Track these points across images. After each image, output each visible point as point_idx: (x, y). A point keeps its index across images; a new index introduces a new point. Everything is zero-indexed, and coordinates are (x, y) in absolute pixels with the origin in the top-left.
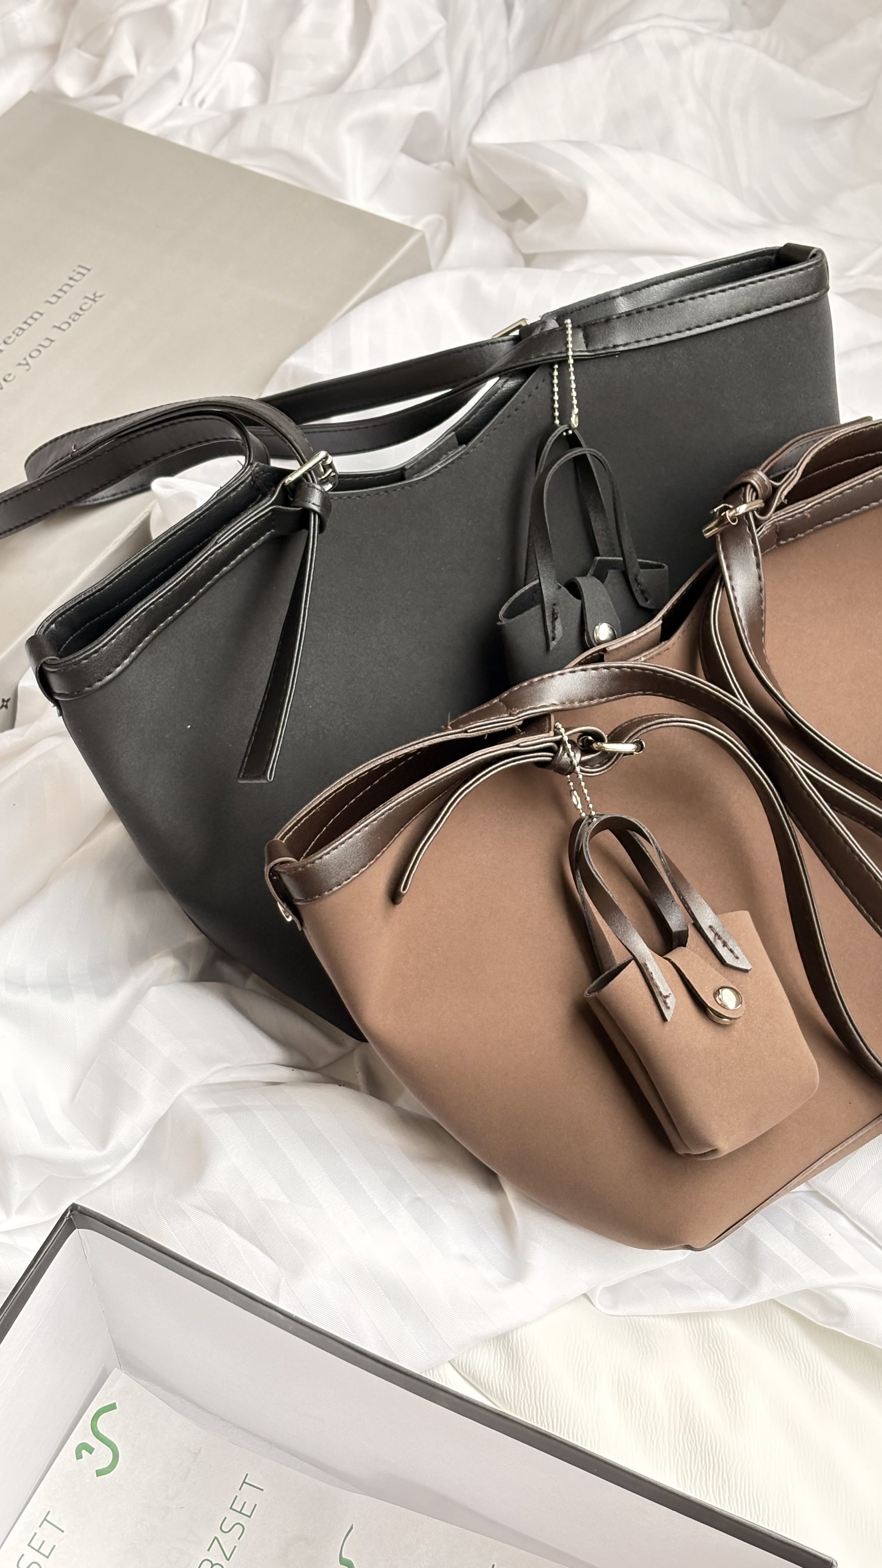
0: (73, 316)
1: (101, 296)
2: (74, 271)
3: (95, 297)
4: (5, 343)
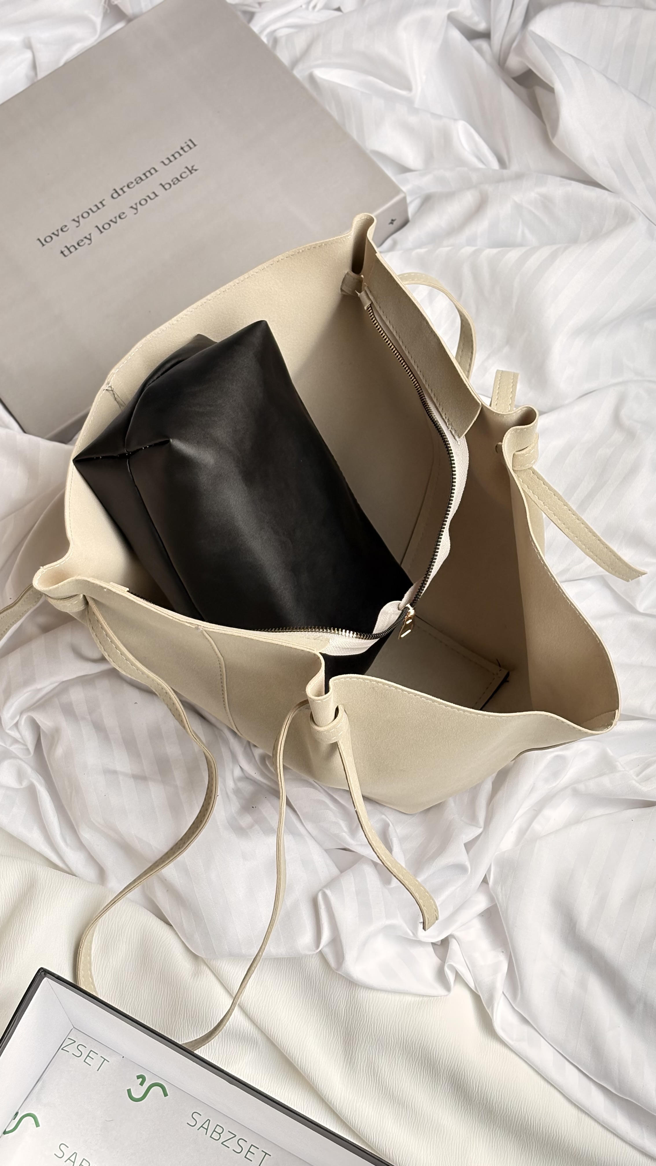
0: (174, 180)
1: (196, 170)
3: (192, 169)
4: (128, 186)
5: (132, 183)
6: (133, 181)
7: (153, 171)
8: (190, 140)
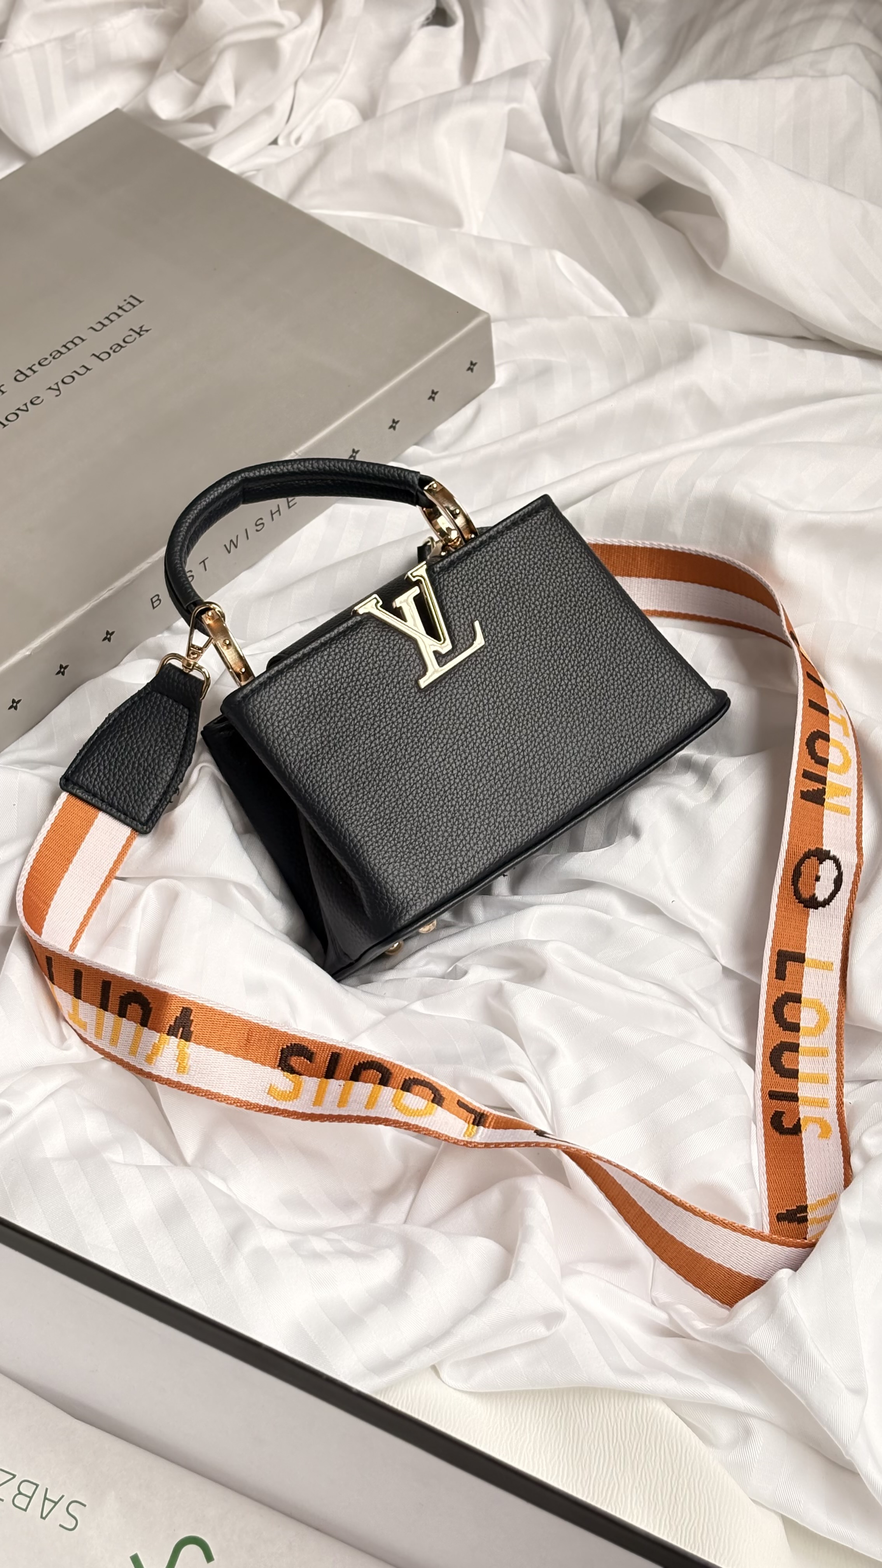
0: (114, 348)
1: (147, 331)
2: (125, 300)
3: (141, 331)
4: (40, 364)
5: (46, 359)
6: (48, 356)
7: (77, 341)
8: (131, 296)
